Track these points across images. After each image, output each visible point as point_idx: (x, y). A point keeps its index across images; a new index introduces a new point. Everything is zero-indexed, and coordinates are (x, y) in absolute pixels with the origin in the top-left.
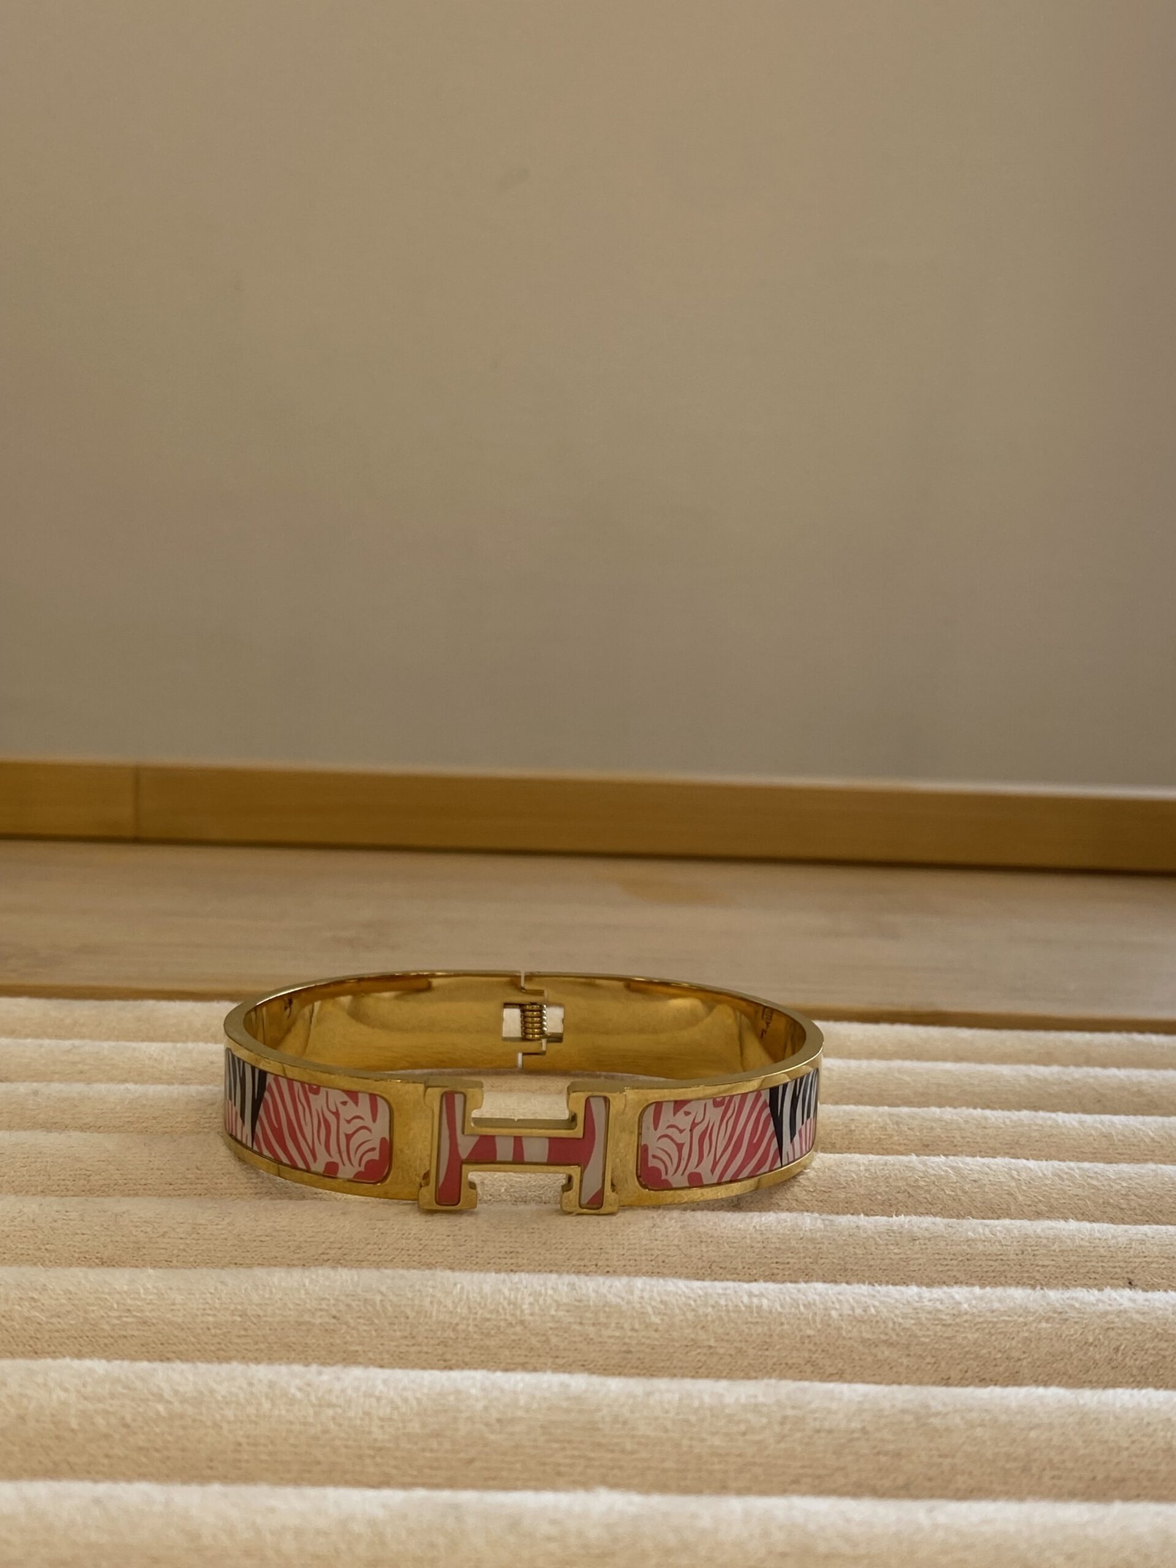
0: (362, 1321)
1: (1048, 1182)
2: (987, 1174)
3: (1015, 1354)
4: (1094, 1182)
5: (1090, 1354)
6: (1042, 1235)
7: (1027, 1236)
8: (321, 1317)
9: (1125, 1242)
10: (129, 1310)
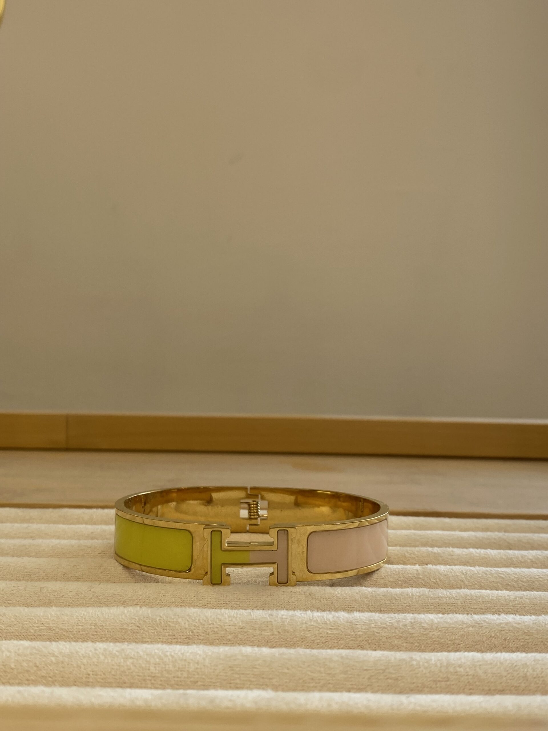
0: (151, 628)
1: (480, 576)
2: (451, 572)
3: (457, 642)
4: (502, 576)
5: (492, 641)
6: (474, 595)
7: (467, 595)
8: (131, 626)
9: (513, 598)
10: (43, 624)
